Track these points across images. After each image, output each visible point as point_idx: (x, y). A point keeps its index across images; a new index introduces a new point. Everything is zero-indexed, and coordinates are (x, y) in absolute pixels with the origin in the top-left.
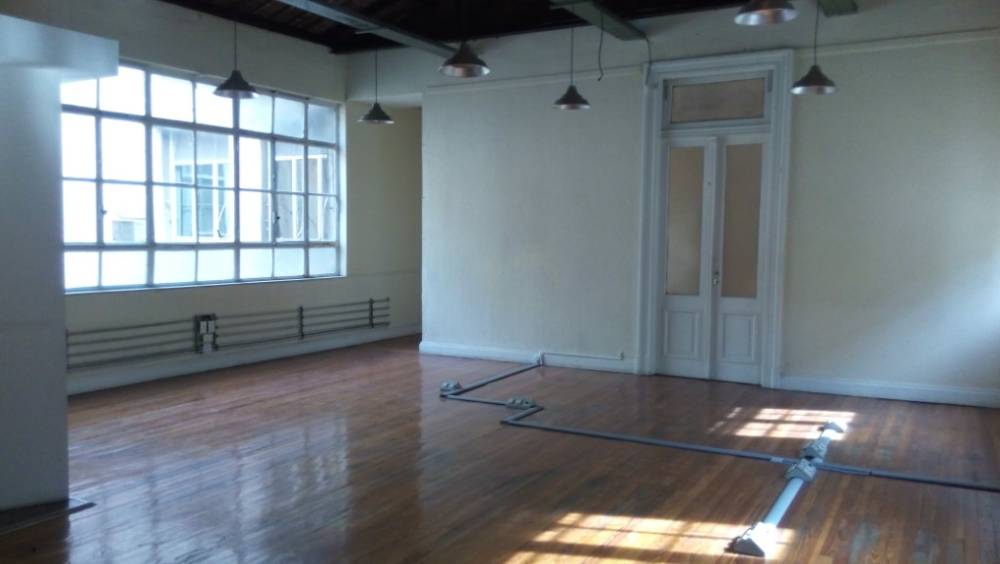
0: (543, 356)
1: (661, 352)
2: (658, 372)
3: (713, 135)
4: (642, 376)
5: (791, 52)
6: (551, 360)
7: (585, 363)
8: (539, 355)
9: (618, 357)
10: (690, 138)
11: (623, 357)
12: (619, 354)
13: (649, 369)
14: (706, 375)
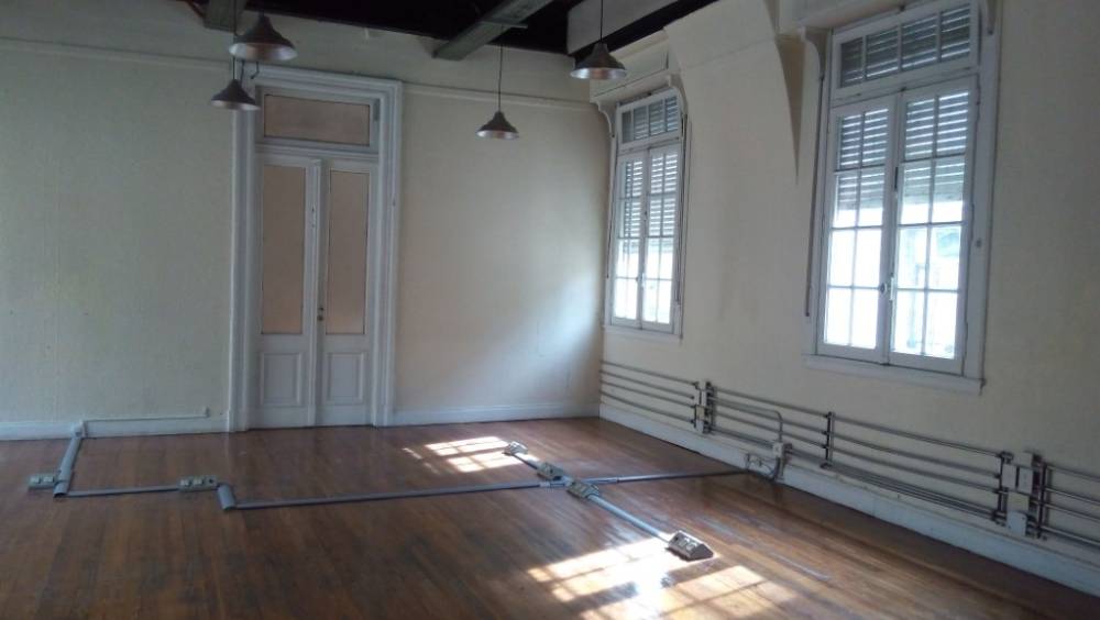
0: (86, 425)
1: (257, 402)
2: (254, 426)
3: (317, 157)
4: (235, 434)
5: (400, 83)
6: (98, 430)
7: (153, 428)
8: (81, 423)
9: (202, 414)
10: (288, 157)
11: (208, 413)
12: (204, 409)
13: (244, 425)
14: (310, 422)
